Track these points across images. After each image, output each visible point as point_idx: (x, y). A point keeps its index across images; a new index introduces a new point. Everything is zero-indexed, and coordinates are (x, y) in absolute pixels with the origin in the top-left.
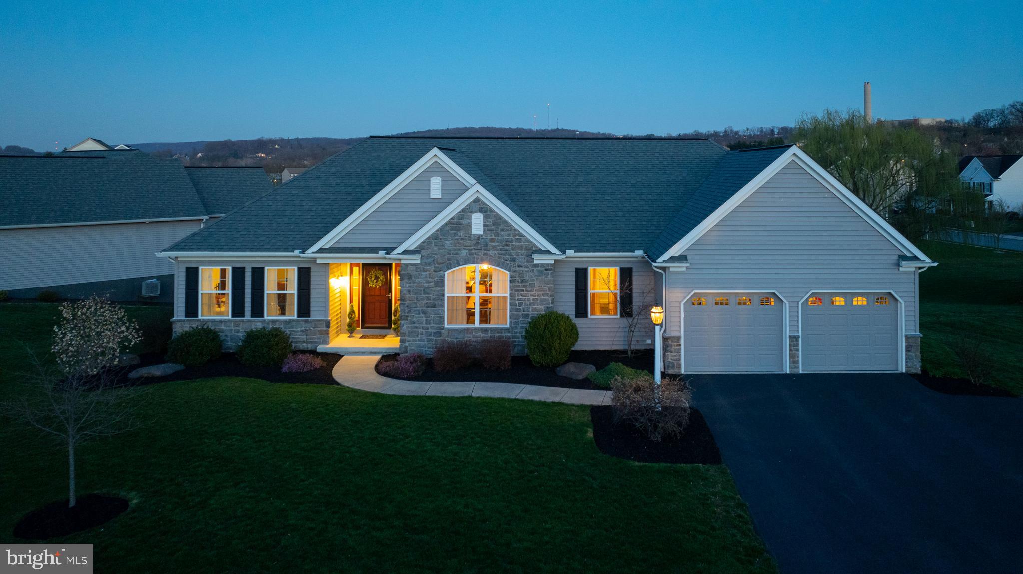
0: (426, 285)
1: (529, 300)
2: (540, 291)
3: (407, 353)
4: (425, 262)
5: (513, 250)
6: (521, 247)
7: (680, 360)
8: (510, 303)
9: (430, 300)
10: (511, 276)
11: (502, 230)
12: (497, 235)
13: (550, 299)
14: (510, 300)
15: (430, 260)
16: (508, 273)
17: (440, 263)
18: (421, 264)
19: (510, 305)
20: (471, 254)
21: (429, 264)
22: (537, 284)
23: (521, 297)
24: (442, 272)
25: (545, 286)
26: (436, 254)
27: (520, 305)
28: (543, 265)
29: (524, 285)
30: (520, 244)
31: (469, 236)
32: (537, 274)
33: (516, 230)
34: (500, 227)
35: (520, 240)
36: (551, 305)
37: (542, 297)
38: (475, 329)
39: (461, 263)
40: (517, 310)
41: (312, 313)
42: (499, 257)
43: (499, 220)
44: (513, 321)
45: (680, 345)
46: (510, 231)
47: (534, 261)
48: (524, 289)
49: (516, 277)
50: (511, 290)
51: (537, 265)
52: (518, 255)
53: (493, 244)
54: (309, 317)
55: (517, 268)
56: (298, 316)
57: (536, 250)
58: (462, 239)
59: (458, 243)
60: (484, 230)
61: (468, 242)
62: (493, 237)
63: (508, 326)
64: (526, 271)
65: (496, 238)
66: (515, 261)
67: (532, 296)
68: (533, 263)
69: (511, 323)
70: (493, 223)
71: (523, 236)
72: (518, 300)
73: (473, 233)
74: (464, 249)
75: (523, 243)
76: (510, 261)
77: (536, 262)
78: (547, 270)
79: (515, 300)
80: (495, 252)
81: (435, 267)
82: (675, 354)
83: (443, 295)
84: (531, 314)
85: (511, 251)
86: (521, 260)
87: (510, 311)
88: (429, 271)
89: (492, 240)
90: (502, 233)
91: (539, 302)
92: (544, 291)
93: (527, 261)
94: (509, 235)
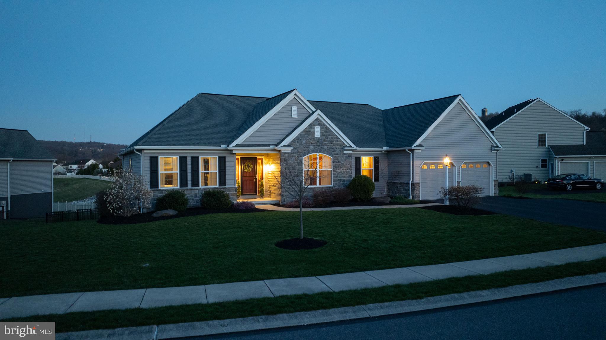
0: (294, 164)
1: (341, 172)
2: (346, 167)
3: (285, 202)
4: (293, 152)
5: (334, 146)
6: (338, 145)
7: (419, 194)
8: (333, 174)
9: (296, 173)
10: (333, 160)
11: (329, 135)
12: (327, 138)
13: (350, 171)
14: (333, 172)
15: (296, 151)
16: (332, 158)
17: (301, 153)
18: (291, 153)
19: (333, 175)
20: (315, 148)
21: (295, 153)
22: (345, 164)
23: (338, 170)
24: (301, 157)
25: (348, 165)
26: (298, 148)
27: (338, 174)
28: (347, 153)
29: (339, 164)
30: (337, 143)
31: (314, 138)
32: (345, 158)
33: (335, 135)
34: (328, 133)
35: (337, 141)
36: (351, 174)
37: (347, 170)
38: (318, 188)
39: (310, 153)
40: (337, 177)
41: (227, 184)
42: (328, 150)
43: (328, 130)
44: (335, 183)
45: (419, 187)
46: (333, 136)
47: (343, 152)
48: (339, 166)
49: (335, 160)
50: (333, 167)
51: (345, 154)
52: (337, 149)
53: (325, 142)
54: (226, 186)
55: (336, 155)
56: (219, 186)
57: (345, 146)
58: (311, 140)
59: (309, 142)
60: (321, 136)
61: (313, 142)
62: (325, 139)
63: (332, 186)
64: (340, 157)
65: (326, 139)
66: (335, 152)
67: (342, 170)
68: (343, 153)
69: (333, 184)
70: (325, 132)
71: (339, 138)
72: (337, 172)
73: (316, 136)
74: (311, 145)
75: (338, 142)
76: (333, 152)
77: (345, 152)
78: (349, 156)
79: (335, 172)
80: (326, 147)
81: (298, 155)
82: (417, 191)
83: (302, 170)
84: (343, 179)
85: (333, 146)
86: (338, 151)
87: (333, 178)
88: (295, 157)
89: (325, 141)
90: (329, 137)
91: (346, 173)
92: (348, 167)
93: (341, 152)
94: (332, 138)
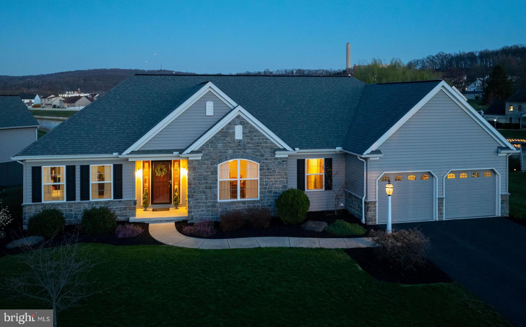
0: (205, 174)
1: (272, 181)
2: (279, 175)
3: (193, 220)
4: (205, 159)
5: (262, 149)
6: (267, 147)
7: (375, 216)
8: (260, 184)
9: (208, 184)
10: (261, 166)
11: (255, 136)
12: (252, 139)
13: (285, 180)
14: (260, 182)
15: (208, 157)
16: (259, 164)
17: (215, 159)
18: (202, 160)
19: (260, 185)
20: (235, 152)
21: (208, 160)
22: (277, 171)
23: (267, 180)
24: (215, 165)
25: (282, 172)
26: (212, 153)
27: (267, 185)
28: (281, 158)
29: (269, 172)
30: (266, 145)
31: (234, 140)
32: (277, 164)
33: (264, 136)
34: (254, 134)
35: (266, 143)
36: (286, 184)
37: (281, 179)
38: (238, 202)
39: (228, 159)
40: (265, 188)
41: (123, 196)
42: (253, 154)
43: (253, 130)
44: (262, 195)
45: (376, 207)
46: (260, 136)
47: (275, 156)
48: (269, 174)
49: (264, 167)
50: (260, 175)
51: (277, 159)
52: (265, 152)
53: (249, 145)
54: (122, 198)
55: (265, 161)
56: (114, 198)
57: (277, 149)
58: (229, 143)
59: (227, 145)
60: (243, 137)
61: (232, 145)
62: (249, 141)
63: (259, 199)
64: (271, 163)
65: (251, 141)
66: (263, 156)
67: (274, 178)
68: (274, 158)
69: (260, 197)
70: (249, 132)
71: (269, 140)
72: (265, 182)
73: (236, 138)
74: (230, 149)
75: (268, 144)
76: (260, 156)
77: (277, 156)
78: (283, 161)
79: (263, 181)
80: (251, 151)
81: (211, 162)
82: (373, 212)
83: (217, 180)
84: (274, 191)
85: (261, 150)
86: (267, 155)
87: (260, 189)
88: (207, 164)
89: (248, 143)
90: (255, 138)
91: (278, 182)
92: (281, 175)
93: (271, 156)
94: (259, 139)
